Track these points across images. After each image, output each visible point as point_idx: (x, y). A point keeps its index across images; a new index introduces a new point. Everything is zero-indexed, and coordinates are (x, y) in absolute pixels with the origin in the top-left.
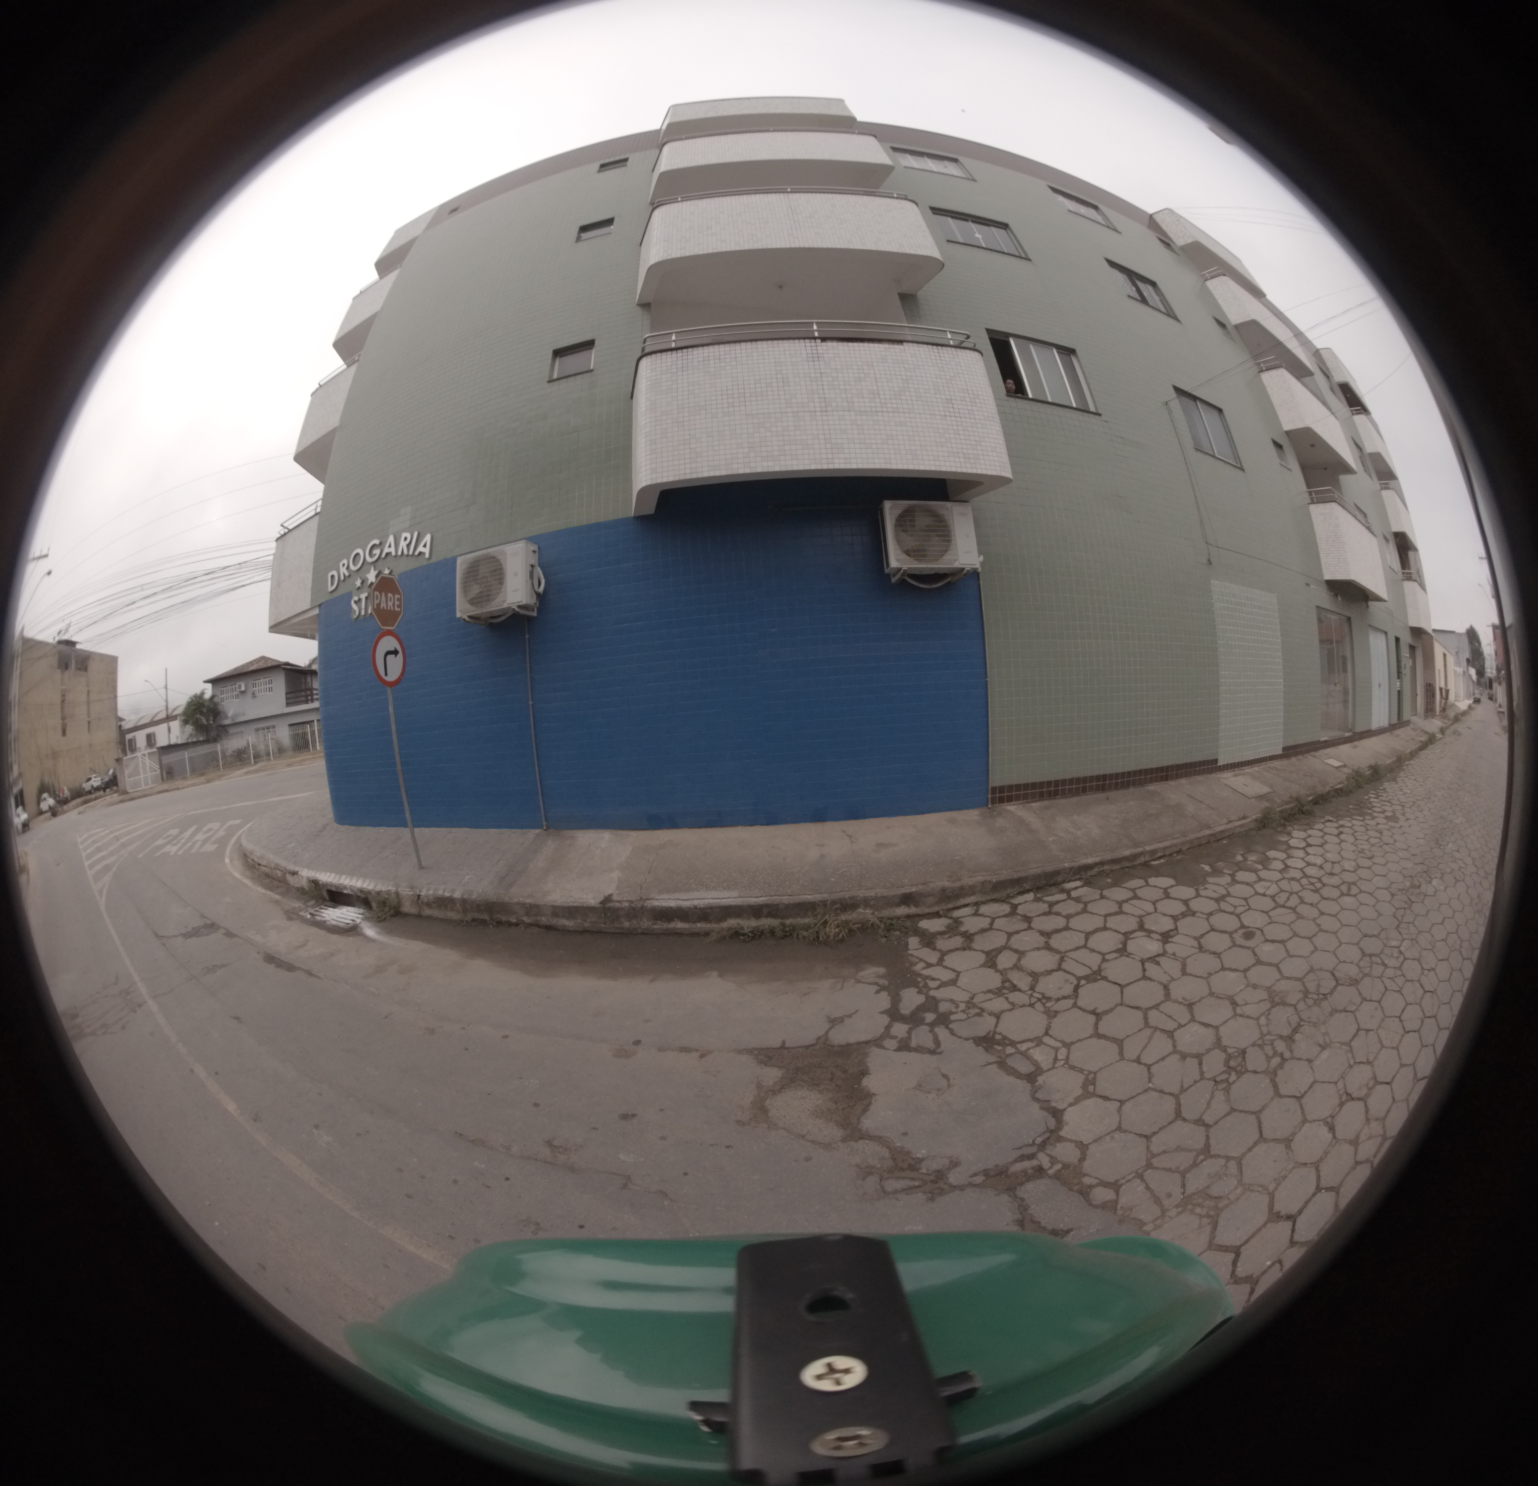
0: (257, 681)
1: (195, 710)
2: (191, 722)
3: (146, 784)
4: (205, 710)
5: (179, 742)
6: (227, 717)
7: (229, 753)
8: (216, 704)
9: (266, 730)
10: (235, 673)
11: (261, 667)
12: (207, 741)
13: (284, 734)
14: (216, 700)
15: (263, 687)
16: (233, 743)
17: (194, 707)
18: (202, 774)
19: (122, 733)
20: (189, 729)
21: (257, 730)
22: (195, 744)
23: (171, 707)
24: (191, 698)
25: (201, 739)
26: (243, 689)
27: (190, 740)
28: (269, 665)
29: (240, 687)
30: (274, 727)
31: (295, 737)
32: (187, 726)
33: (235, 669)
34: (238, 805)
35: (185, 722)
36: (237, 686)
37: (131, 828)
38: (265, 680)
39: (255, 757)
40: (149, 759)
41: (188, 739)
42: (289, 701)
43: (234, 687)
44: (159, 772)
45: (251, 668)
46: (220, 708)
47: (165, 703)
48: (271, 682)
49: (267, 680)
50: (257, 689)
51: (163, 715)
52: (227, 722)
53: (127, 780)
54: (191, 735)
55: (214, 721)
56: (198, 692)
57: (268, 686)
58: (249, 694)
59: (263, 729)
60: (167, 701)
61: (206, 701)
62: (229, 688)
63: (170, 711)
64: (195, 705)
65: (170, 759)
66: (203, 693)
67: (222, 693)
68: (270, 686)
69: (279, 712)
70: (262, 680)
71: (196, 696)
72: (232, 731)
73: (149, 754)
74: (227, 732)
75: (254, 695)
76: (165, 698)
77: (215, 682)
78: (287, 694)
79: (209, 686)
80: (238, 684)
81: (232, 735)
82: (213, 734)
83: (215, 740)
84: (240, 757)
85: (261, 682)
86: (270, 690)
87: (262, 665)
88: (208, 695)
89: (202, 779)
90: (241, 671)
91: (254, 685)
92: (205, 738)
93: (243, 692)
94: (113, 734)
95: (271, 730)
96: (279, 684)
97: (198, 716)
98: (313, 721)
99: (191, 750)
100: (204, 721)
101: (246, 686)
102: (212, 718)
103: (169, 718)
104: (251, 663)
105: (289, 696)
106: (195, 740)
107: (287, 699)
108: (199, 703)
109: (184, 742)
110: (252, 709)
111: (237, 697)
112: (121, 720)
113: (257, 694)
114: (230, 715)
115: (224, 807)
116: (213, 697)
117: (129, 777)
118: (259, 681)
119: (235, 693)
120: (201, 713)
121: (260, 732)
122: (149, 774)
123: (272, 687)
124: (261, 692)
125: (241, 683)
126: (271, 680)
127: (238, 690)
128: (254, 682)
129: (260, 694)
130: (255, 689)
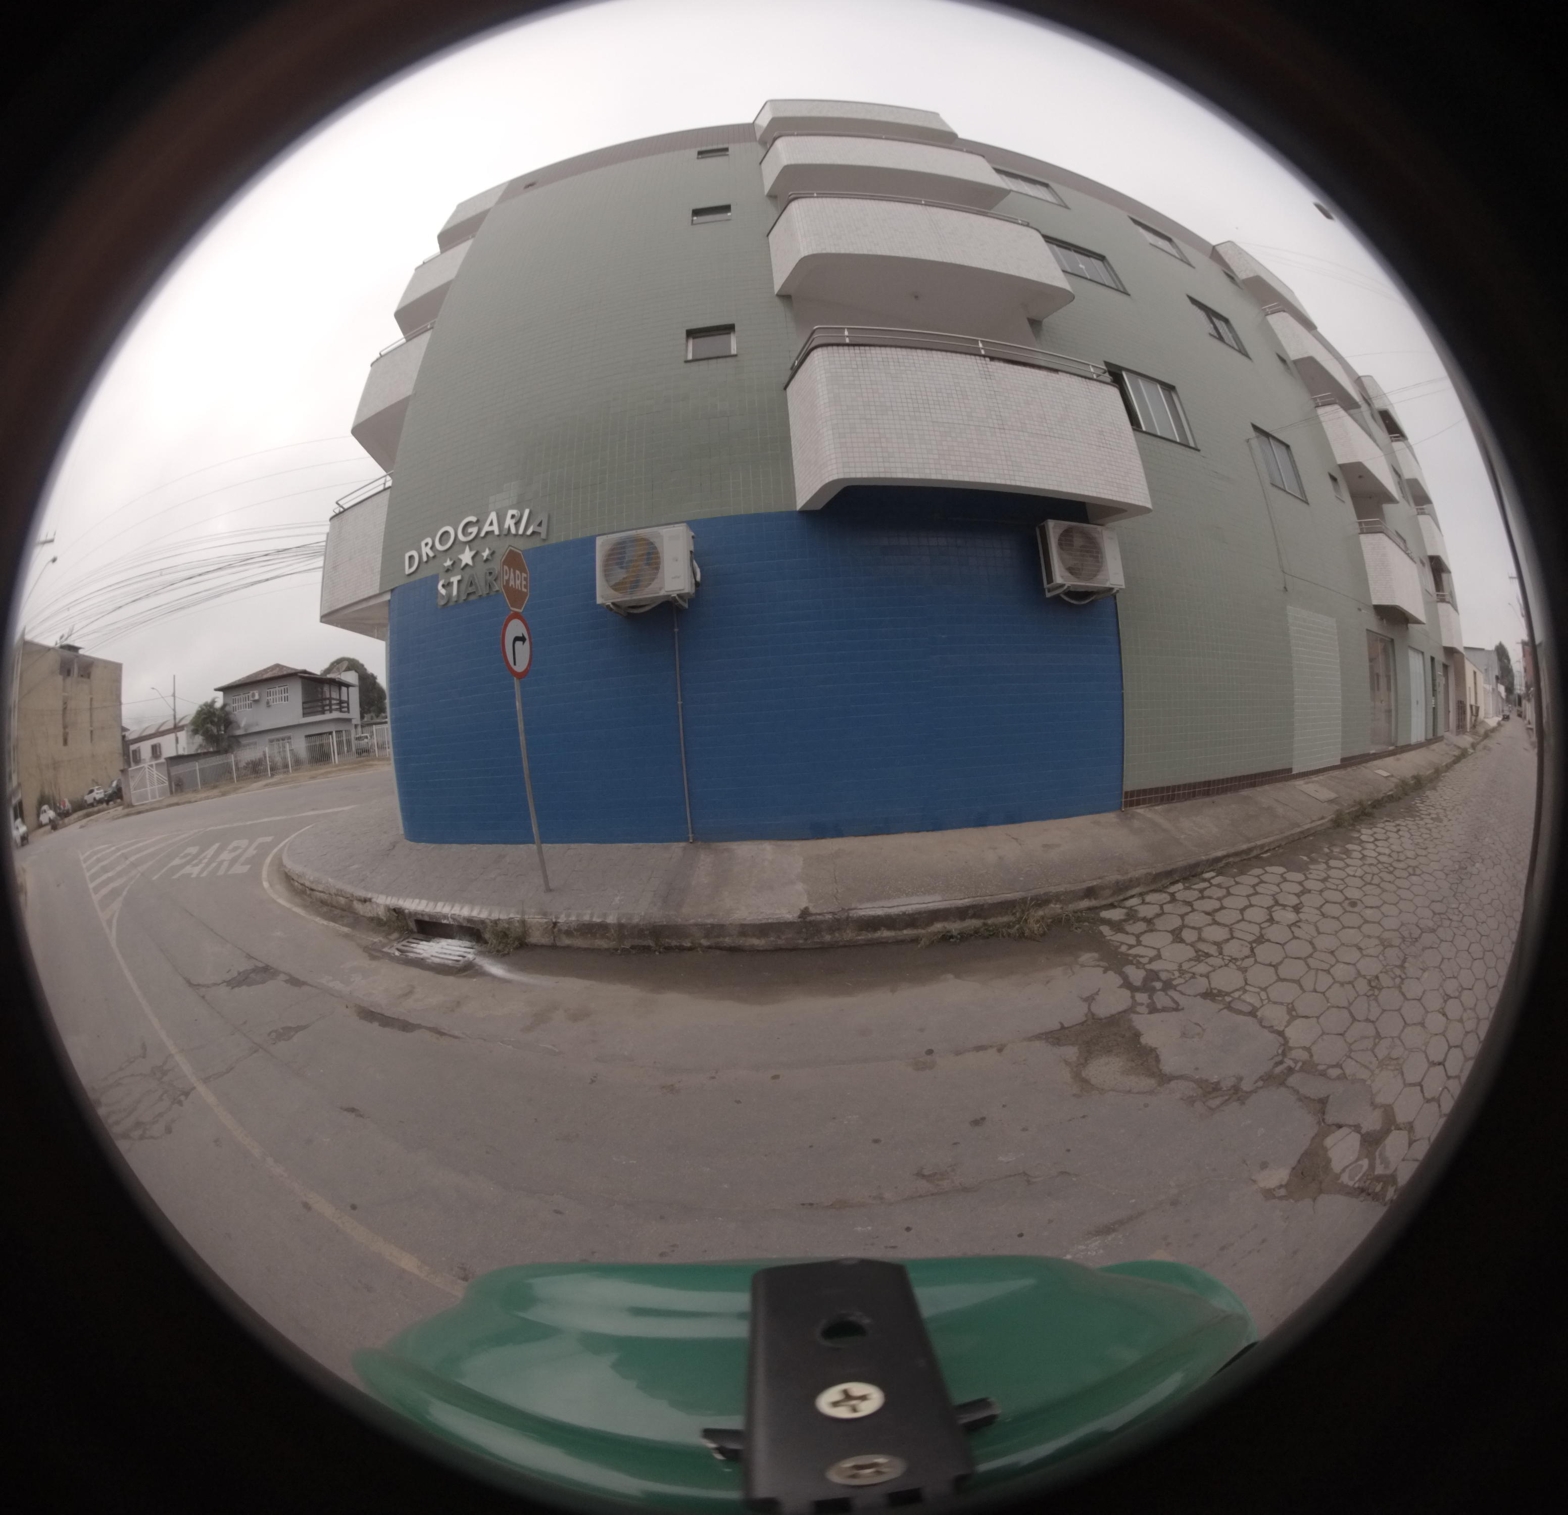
0: (272, 690)
1: (205, 719)
2: (201, 732)
3: (153, 797)
4: (216, 720)
5: (186, 753)
6: (239, 727)
7: (242, 764)
8: (227, 714)
9: (281, 742)
10: (248, 681)
11: (276, 675)
12: (217, 753)
13: (300, 745)
14: (227, 709)
15: (278, 696)
16: (247, 754)
17: (205, 716)
18: (215, 787)
19: (126, 743)
20: (199, 739)
21: (271, 741)
22: (206, 754)
23: (178, 717)
24: (201, 707)
25: (211, 750)
26: (257, 697)
27: (199, 751)
28: (285, 673)
29: (253, 695)
30: (289, 738)
31: (311, 749)
32: (197, 736)
33: (248, 677)
34: (266, 820)
35: (195, 732)
36: (250, 694)
37: (141, 844)
38: (280, 688)
39: (272, 769)
40: (157, 770)
41: (197, 750)
42: (306, 711)
43: (247, 695)
44: (167, 784)
45: (265, 676)
46: (232, 717)
47: (172, 712)
48: (286, 691)
49: (283, 688)
50: (271, 698)
51: (170, 725)
52: (239, 732)
53: (133, 792)
54: (201, 746)
55: (225, 731)
56: (209, 700)
57: (283, 695)
58: (263, 703)
59: (278, 740)
60: (174, 710)
61: (217, 710)
62: (242, 696)
63: (177, 720)
64: (205, 714)
65: (180, 770)
66: (213, 702)
67: (234, 701)
68: (286, 695)
69: (296, 723)
70: (277, 689)
71: (206, 705)
72: (244, 741)
73: (157, 765)
74: (239, 743)
75: (268, 703)
76: (173, 707)
77: (226, 690)
78: (303, 703)
79: (221, 694)
80: (251, 692)
81: (245, 746)
82: (225, 744)
83: (226, 752)
84: (256, 770)
85: (277, 691)
86: (286, 699)
87: (276, 673)
88: (219, 704)
89: (215, 792)
90: (258, 679)
91: (269, 694)
92: (215, 749)
93: (256, 701)
94: (118, 744)
95: (286, 741)
96: (296, 693)
97: (209, 725)
98: (331, 733)
99: (202, 761)
100: (215, 731)
101: (260, 695)
102: (222, 728)
103: (177, 728)
104: (266, 671)
105: (306, 706)
106: (205, 751)
107: (303, 708)
108: (209, 712)
109: (192, 752)
110: (266, 719)
111: (250, 706)
112: (124, 729)
113: (271, 703)
114: (243, 724)
115: (249, 823)
116: (224, 706)
117: (135, 789)
118: (274, 690)
119: (248, 702)
120: (212, 722)
121: (275, 743)
122: (156, 786)
123: (287, 696)
124: (276, 701)
125: (255, 692)
126: (287, 689)
127: (252, 699)
128: (269, 690)
129: (275, 703)
130: (269, 698)
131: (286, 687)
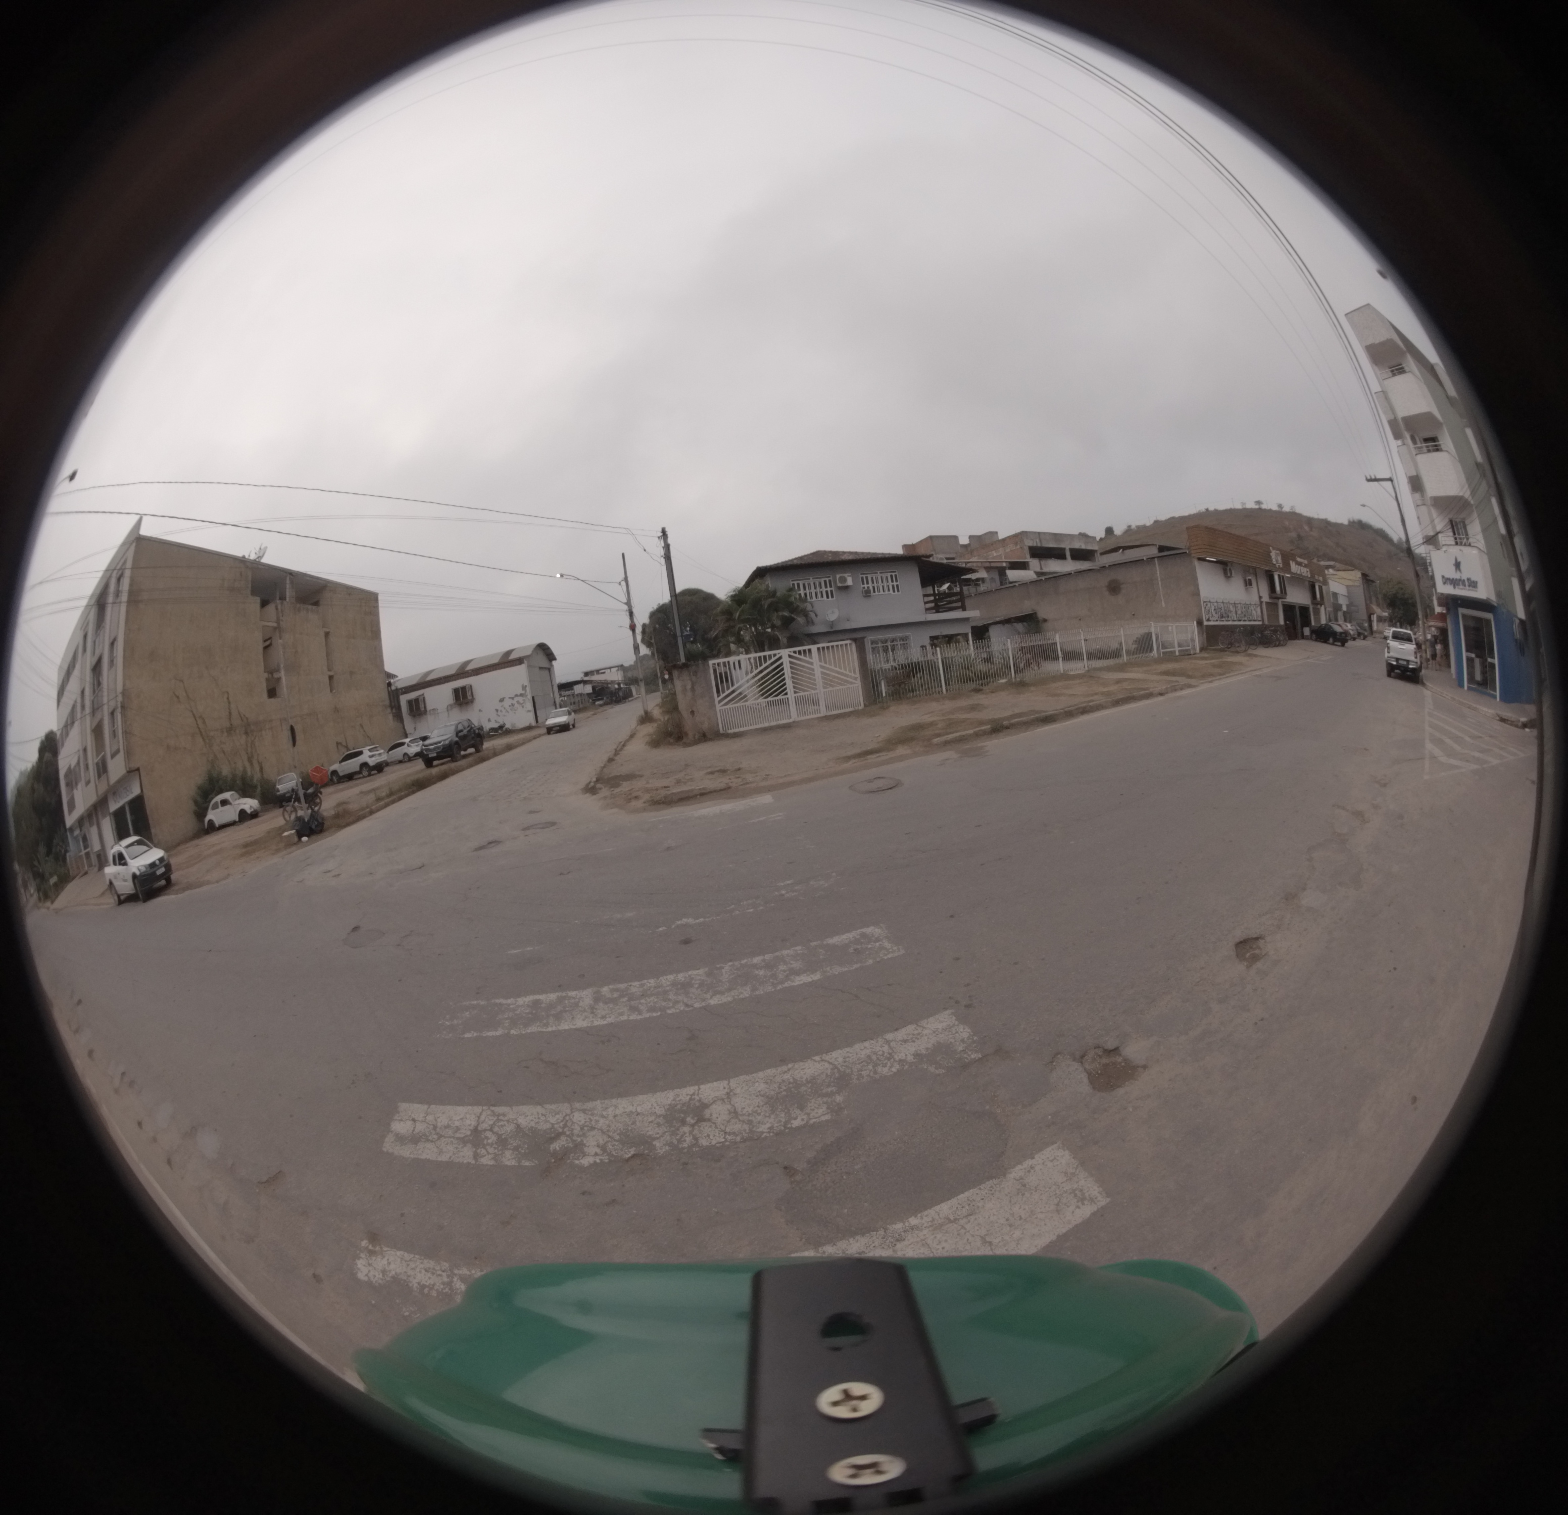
0: (869, 577)
6: (813, 623)
15: (879, 584)
26: (849, 582)
29: (844, 580)
30: (904, 639)
36: (836, 578)
38: (884, 575)
42: (930, 605)
43: (820, 579)
46: (809, 608)
49: (888, 574)
50: (871, 585)
57: (889, 583)
58: (857, 592)
59: (886, 641)
62: (811, 579)
68: (895, 583)
69: (921, 618)
70: (879, 575)
75: (868, 593)
78: (924, 595)
80: (838, 576)
85: (879, 578)
86: (895, 588)
93: (847, 588)
95: (897, 642)
96: (911, 581)
101: (853, 581)
105: (927, 599)
107: (924, 602)
110: (863, 612)
111: (831, 594)
113: (871, 592)
118: (874, 575)
119: (827, 589)
123: (897, 586)
124: (879, 591)
125: (846, 575)
126: (896, 576)
127: (839, 585)
128: (864, 576)
129: (877, 593)
130: (866, 586)
131: (893, 574)
